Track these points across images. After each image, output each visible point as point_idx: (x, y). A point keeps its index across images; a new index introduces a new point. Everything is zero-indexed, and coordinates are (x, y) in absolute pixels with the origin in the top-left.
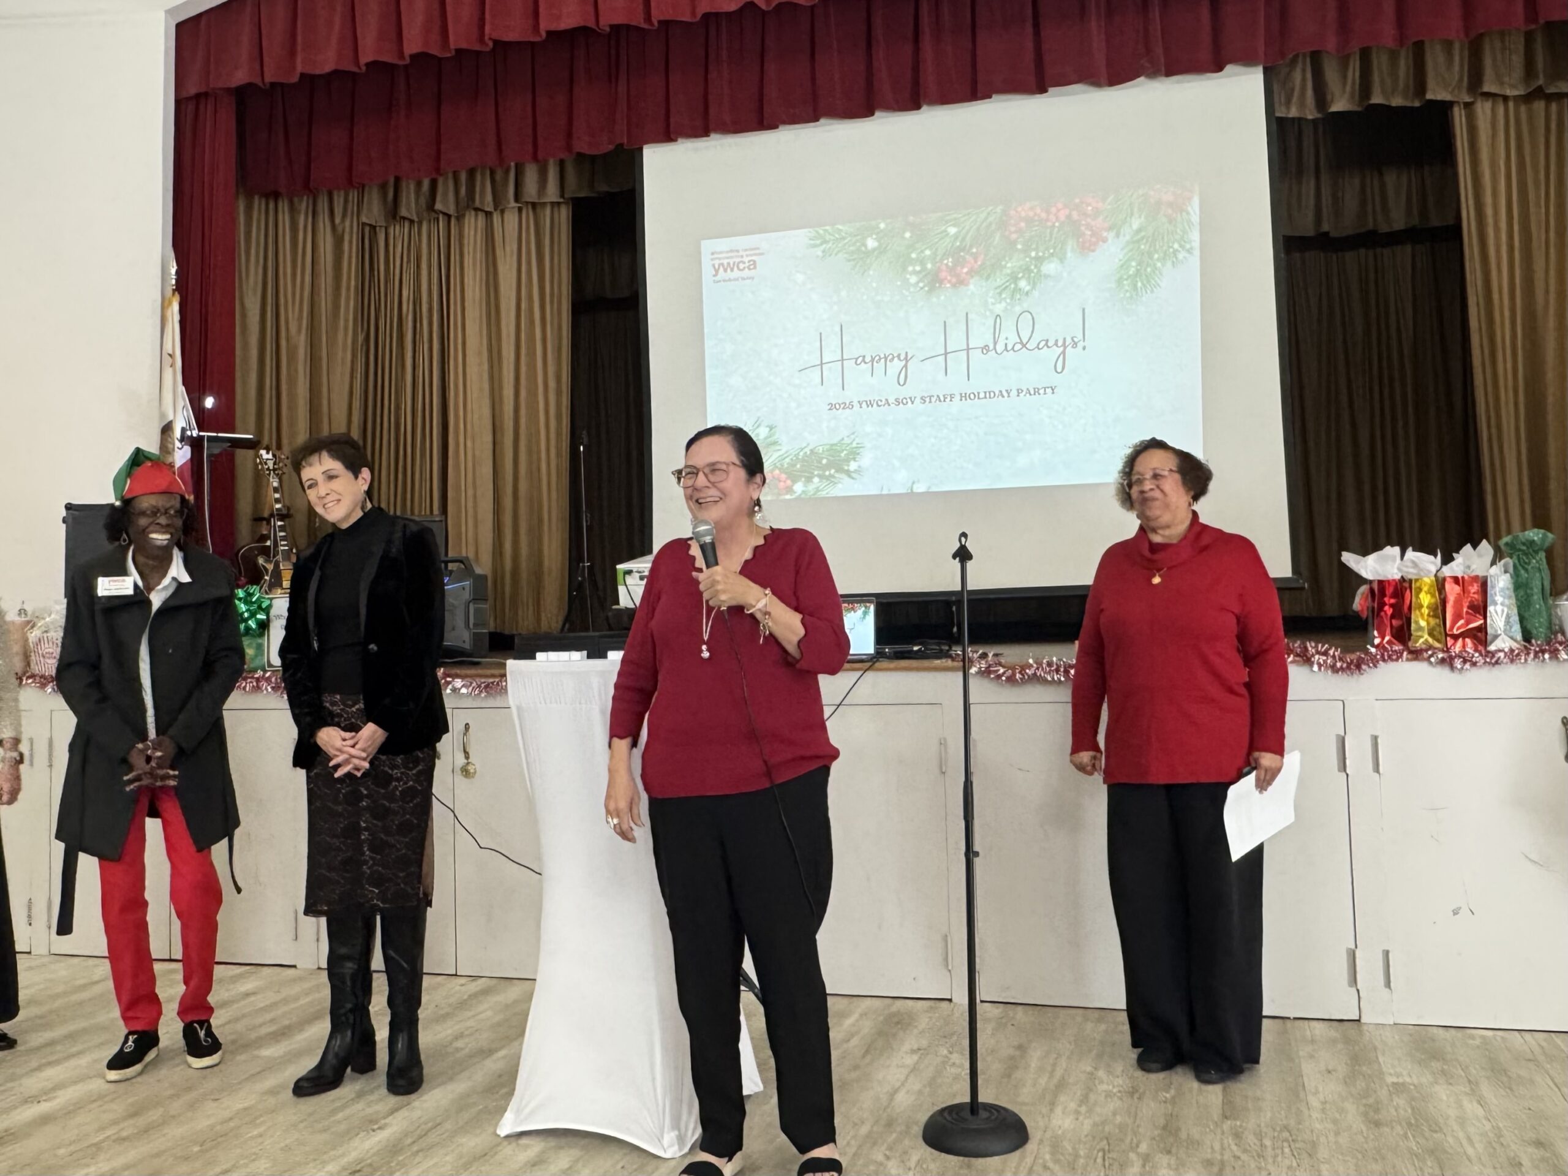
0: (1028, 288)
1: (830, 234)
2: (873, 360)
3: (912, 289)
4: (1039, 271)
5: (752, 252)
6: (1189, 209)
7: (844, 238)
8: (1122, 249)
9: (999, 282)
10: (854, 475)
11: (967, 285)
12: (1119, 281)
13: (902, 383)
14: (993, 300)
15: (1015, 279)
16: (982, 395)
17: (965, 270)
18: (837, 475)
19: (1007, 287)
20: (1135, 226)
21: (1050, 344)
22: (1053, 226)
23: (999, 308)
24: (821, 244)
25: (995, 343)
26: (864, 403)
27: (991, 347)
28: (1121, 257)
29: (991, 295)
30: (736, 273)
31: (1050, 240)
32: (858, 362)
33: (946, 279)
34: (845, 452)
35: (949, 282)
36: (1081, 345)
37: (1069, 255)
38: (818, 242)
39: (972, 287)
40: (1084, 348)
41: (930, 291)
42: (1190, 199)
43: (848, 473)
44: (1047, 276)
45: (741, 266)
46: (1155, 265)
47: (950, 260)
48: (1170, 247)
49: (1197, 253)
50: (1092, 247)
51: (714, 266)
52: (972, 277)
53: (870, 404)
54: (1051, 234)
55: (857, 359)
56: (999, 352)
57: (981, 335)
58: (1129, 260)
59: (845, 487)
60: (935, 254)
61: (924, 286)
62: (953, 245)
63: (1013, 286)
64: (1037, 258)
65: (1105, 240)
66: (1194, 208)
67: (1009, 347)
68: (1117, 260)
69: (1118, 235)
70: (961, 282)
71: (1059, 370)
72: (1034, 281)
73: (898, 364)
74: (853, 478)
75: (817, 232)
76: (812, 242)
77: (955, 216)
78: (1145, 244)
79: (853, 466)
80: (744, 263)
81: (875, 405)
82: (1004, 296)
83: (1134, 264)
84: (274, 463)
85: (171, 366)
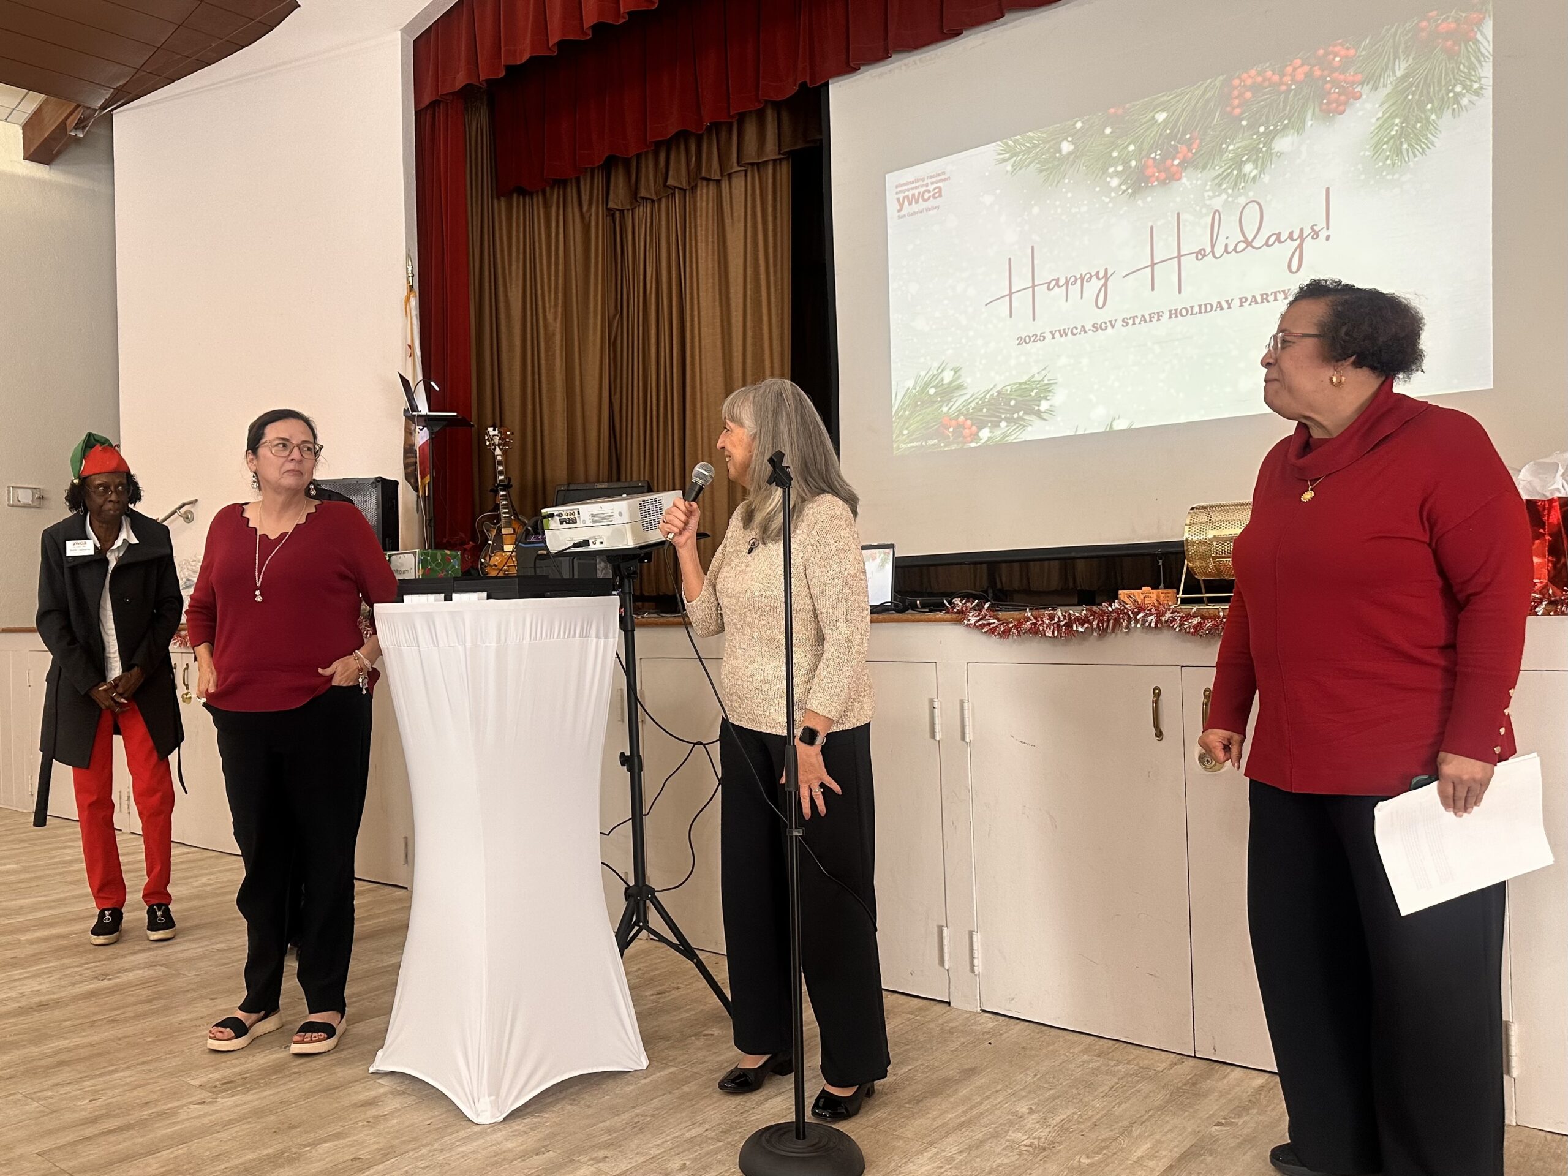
0: (1255, 172)
1: (1020, 144)
2: (1067, 282)
3: (1113, 194)
4: (1269, 149)
5: (938, 178)
6: (1479, 37)
7: (1035, 146)
8: (1382, 104)
9: (1218, 170)
10: (1045, 416)
11: (1180, 179)
12: (1377, 148)
13: (1100, 306)
14: (1210, 194)
15: (1240, 165)
16: (1196, 309)
17: (1176, 162)
18: (1026, 417)
19: (1229, 174)
20: (1399, 74)
21: (1282, 239)
22: (1289, 90)
23: (1218, 203)
24: (1010, 158)
25: (1213, 246)
26: (1057, 333)
27: (1208, 250)
28: (1380, 115)
29: (1208, 188)
30: (922, 205)
31: (1284, 110)
32: (1051, 287)
33: (1154, 175)
34: (1035, 391)
35: (1157, 179)
36: (1323, 235)
37: (1310, 123)
38: (1007, 155)
39: (1184, 180)
40: (1328, 238)
41: (1134, 193)
42: (1480, 22)
43: (1038, 414)
44: (1280, 155)
45: (926, 196)
46: (1427, 119)
47: (1159, 152)
48: (1450, 91)
49: (1489, 92)
50: (1342, 108)
51: (898, 199)
52: (1186, 168)
53: (1063, 333)
54: (1285, 102)
55: (1049, 283)
56: (1218, 256)
57: (1196, 237)
58: (1392, 117)
59: (1036, 431)
60: (1139, 150)
61: (1127, 190)
62: (1161, 134)
63: (1235, 172)
64: (1267, 133)
65: (1358, 97)
66: (1486, 36)
67: (1230, 249)
68: (1374, 120)
69: (1375, 88)
70: (1171, 177)
71: (1294, 268)
72: (1262, 164)
73: (1097, 284)
74: (1046, 420)
75: (1007, 144)
76: (1002, 156)
77: (1165, 98)
78: (1413, 94)
79: (1044, 405)
80: (929, 192)
81: (1069, 334)
82: (1224, 186)
83: (1397, 121)
84: (499, 439)
85: (410, 356)
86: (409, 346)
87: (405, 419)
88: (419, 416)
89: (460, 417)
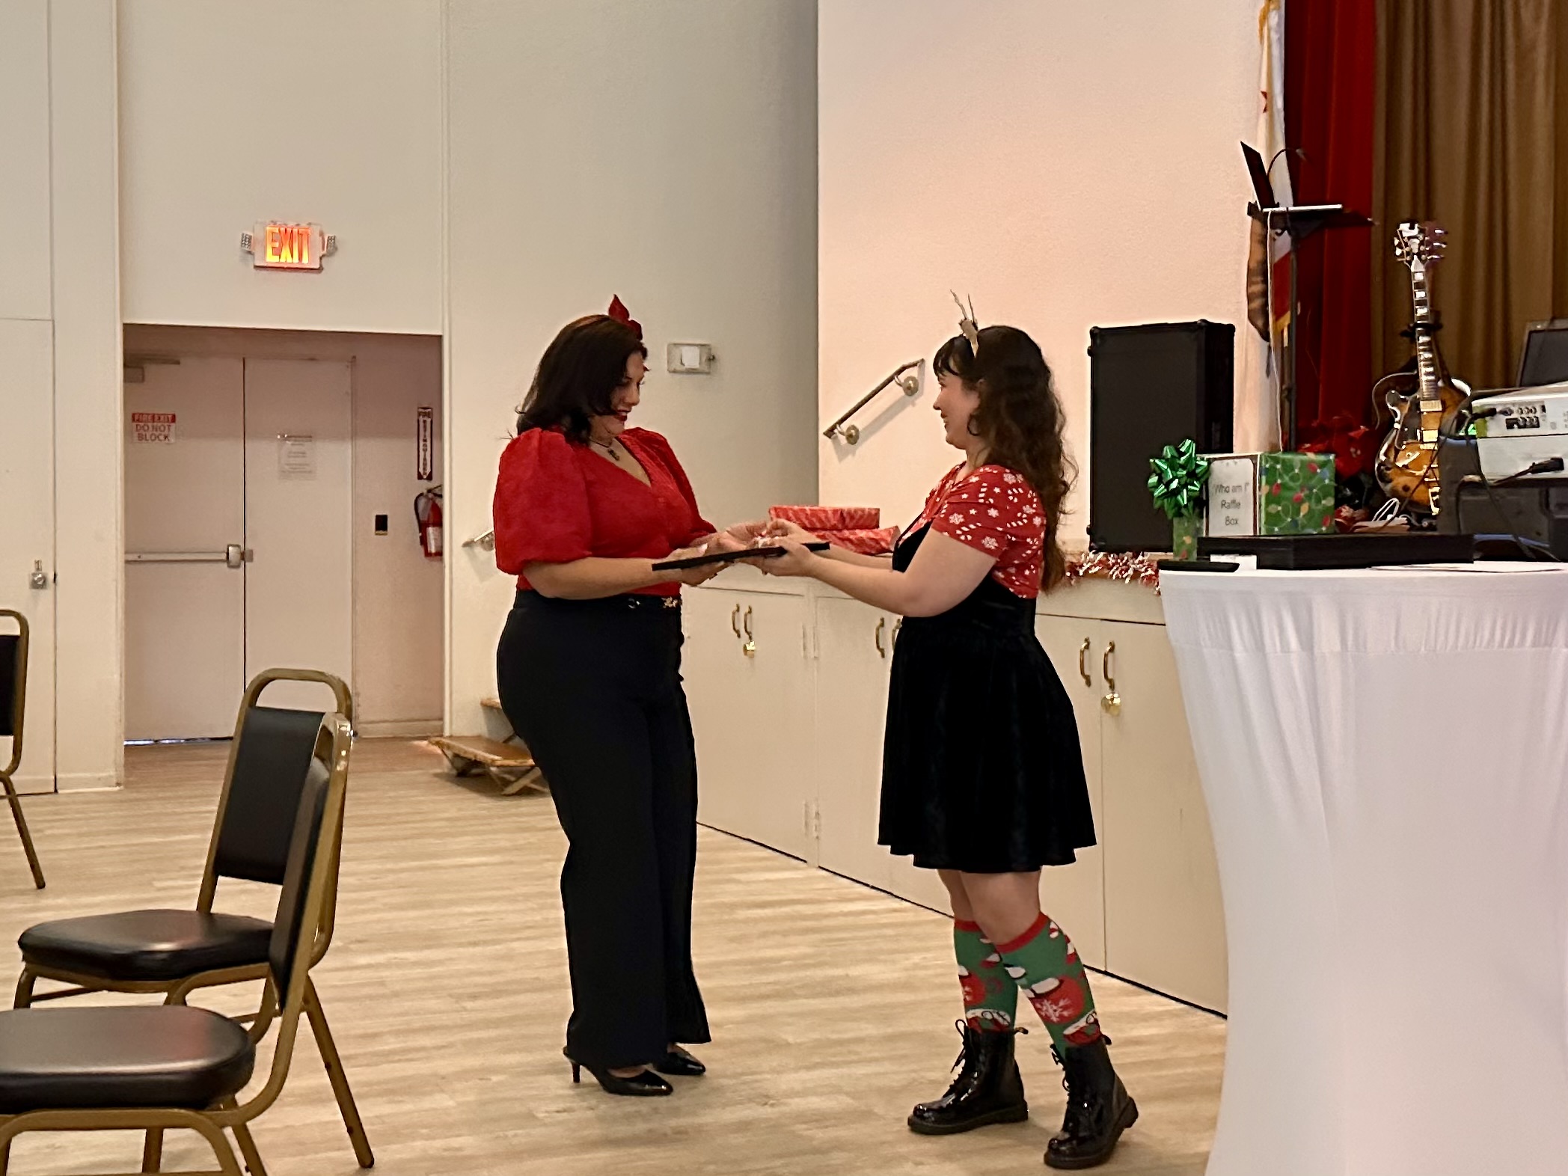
84: (1421, 243)
85: (1265, 110)
86: (1265, 94)
87: (1250, 218)
88: (1273, 214)
89: (1348, 211)
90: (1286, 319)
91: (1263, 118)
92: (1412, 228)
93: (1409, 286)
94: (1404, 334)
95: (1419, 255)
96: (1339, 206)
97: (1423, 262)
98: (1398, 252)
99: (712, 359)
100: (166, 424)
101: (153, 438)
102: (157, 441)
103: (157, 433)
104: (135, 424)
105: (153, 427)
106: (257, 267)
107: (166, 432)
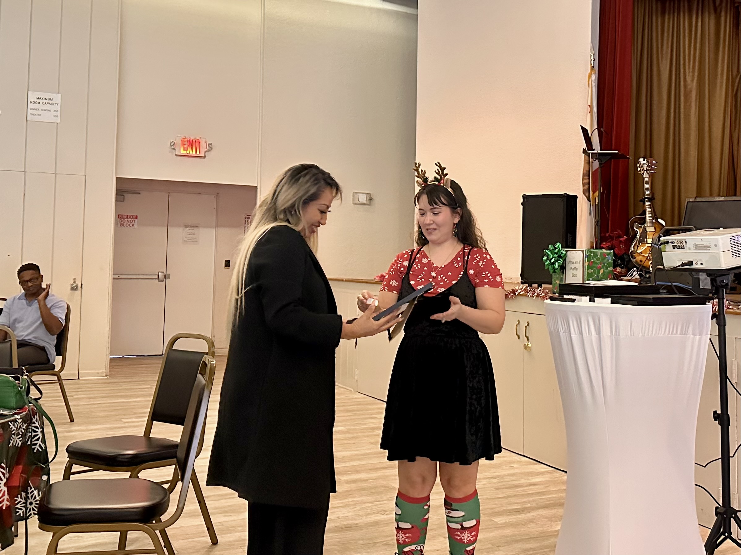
84: (648, 166)
85: (590, 112)
86: (590, 106)
87: (584, 155)
88: (592, 153)
89: (620, 154)
90: (597, 194)
91: (589, 115)
92: (644, 160)
93: (643, 183)
94: (641, 201)
95: (647, 171)
96: (617, 152)
97: (648, 174)
98: (639, 169)
99: (371, 199)
100: (133, 220)
101: (127, 225)
102: (129, 227)
103: (129, 223)
104: (119, 219)
105: (127, 220)
106: (176, 155)
107: (133, 223)
